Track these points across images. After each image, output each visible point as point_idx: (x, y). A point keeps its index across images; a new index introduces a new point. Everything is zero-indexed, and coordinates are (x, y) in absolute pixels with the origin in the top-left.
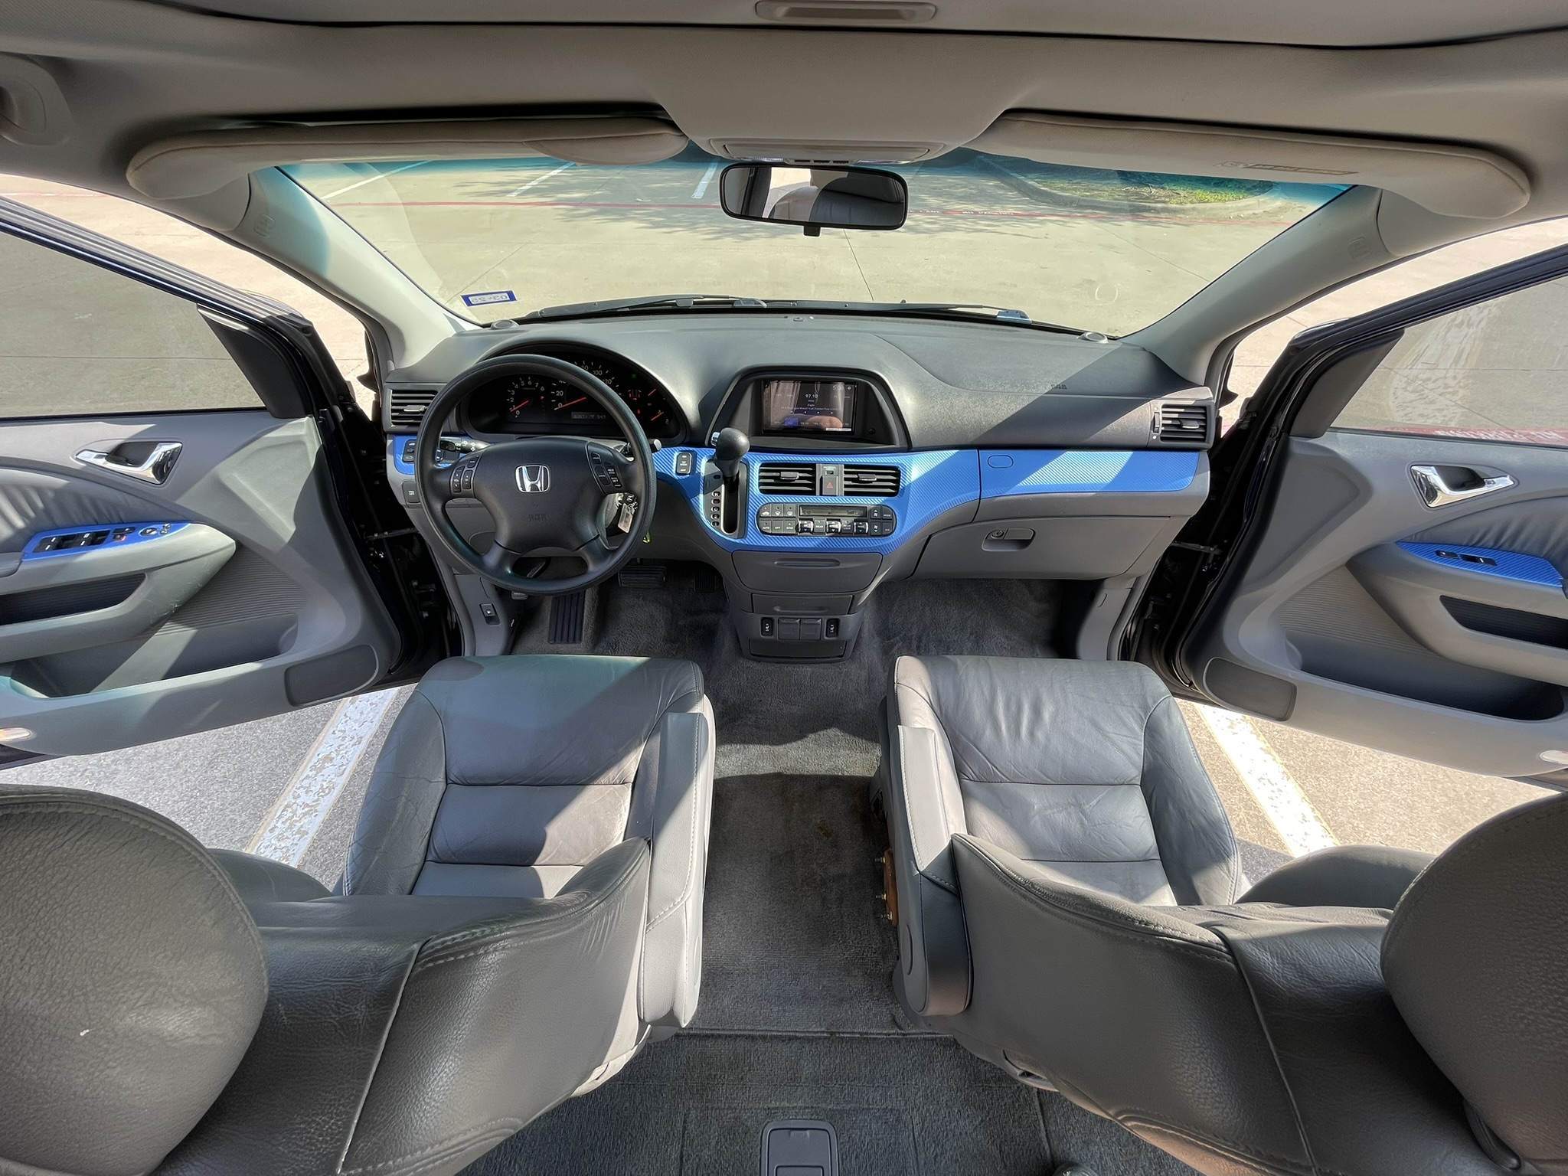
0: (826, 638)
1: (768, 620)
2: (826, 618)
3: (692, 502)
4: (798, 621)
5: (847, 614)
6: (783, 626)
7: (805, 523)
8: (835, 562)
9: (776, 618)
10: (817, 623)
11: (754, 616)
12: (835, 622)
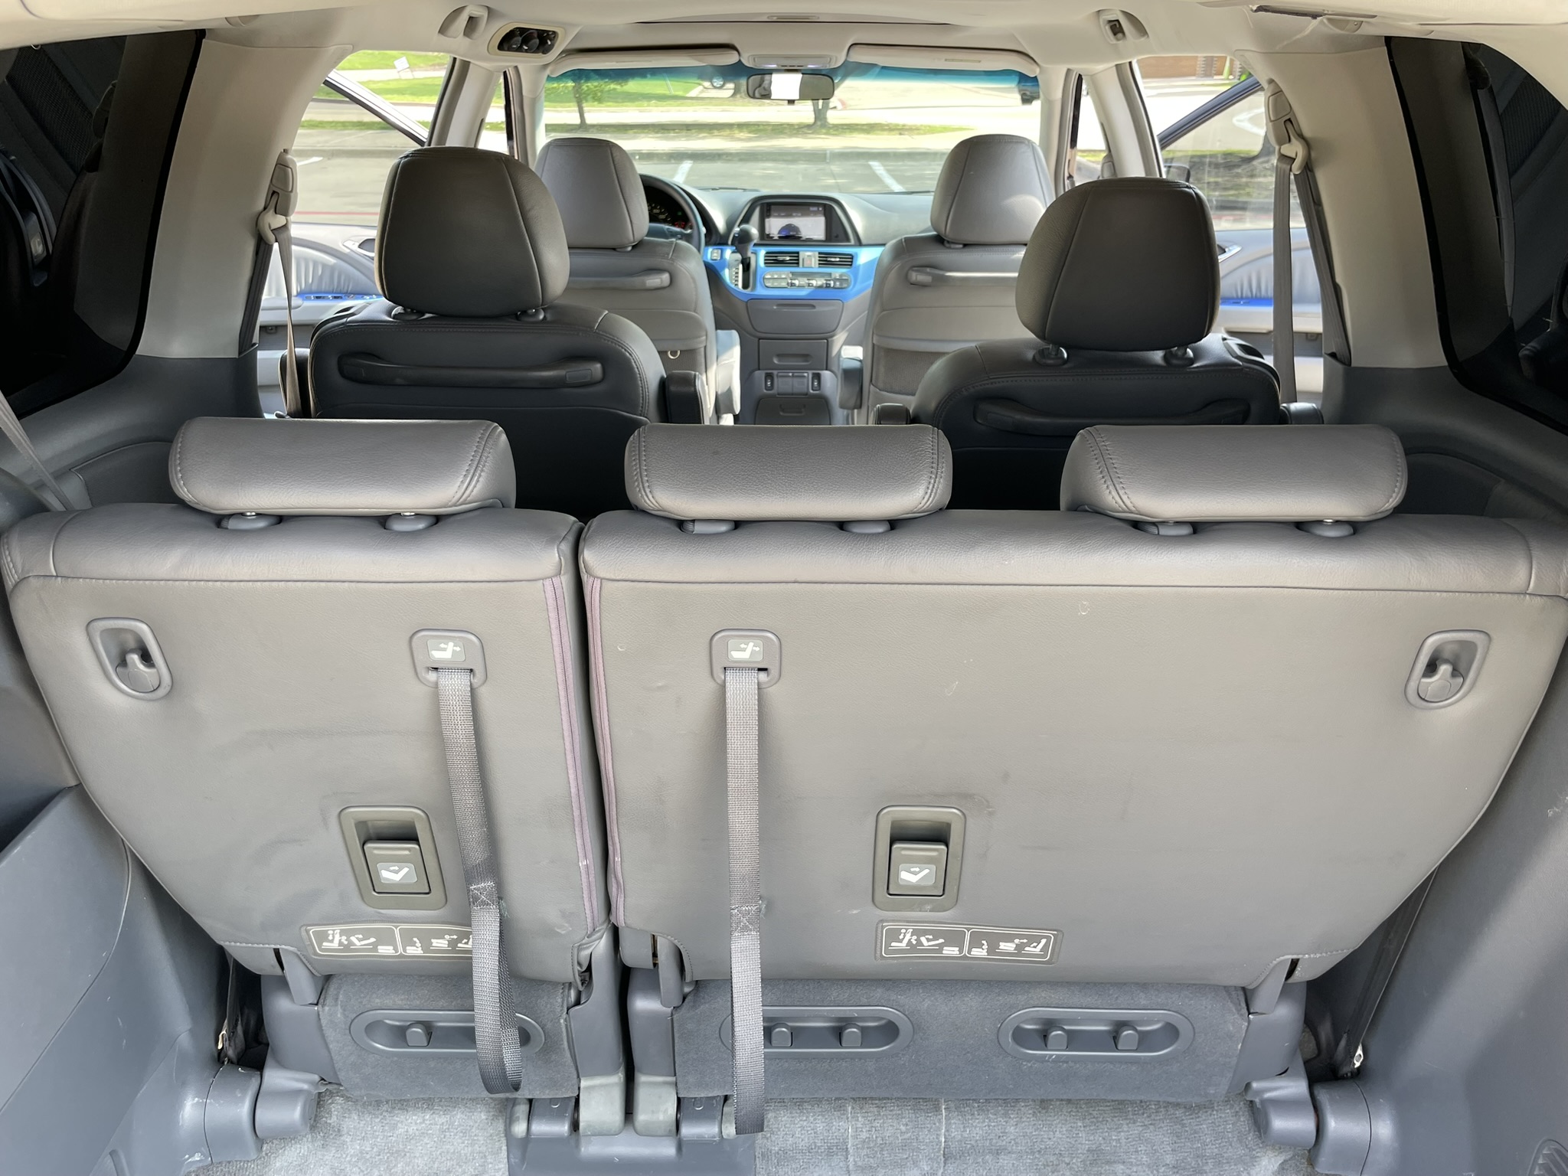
0: (811, 391)
1: (769, 376)
2: (810, 372)
3: (721, 273)
4: (791, 374)
5: (827, 369)
6: (780, 379)
7: (793, 282)
8: (813, 307)
9: (775, 372)
10: (804, 376)
11: (760, 375)
12: (817, 377)
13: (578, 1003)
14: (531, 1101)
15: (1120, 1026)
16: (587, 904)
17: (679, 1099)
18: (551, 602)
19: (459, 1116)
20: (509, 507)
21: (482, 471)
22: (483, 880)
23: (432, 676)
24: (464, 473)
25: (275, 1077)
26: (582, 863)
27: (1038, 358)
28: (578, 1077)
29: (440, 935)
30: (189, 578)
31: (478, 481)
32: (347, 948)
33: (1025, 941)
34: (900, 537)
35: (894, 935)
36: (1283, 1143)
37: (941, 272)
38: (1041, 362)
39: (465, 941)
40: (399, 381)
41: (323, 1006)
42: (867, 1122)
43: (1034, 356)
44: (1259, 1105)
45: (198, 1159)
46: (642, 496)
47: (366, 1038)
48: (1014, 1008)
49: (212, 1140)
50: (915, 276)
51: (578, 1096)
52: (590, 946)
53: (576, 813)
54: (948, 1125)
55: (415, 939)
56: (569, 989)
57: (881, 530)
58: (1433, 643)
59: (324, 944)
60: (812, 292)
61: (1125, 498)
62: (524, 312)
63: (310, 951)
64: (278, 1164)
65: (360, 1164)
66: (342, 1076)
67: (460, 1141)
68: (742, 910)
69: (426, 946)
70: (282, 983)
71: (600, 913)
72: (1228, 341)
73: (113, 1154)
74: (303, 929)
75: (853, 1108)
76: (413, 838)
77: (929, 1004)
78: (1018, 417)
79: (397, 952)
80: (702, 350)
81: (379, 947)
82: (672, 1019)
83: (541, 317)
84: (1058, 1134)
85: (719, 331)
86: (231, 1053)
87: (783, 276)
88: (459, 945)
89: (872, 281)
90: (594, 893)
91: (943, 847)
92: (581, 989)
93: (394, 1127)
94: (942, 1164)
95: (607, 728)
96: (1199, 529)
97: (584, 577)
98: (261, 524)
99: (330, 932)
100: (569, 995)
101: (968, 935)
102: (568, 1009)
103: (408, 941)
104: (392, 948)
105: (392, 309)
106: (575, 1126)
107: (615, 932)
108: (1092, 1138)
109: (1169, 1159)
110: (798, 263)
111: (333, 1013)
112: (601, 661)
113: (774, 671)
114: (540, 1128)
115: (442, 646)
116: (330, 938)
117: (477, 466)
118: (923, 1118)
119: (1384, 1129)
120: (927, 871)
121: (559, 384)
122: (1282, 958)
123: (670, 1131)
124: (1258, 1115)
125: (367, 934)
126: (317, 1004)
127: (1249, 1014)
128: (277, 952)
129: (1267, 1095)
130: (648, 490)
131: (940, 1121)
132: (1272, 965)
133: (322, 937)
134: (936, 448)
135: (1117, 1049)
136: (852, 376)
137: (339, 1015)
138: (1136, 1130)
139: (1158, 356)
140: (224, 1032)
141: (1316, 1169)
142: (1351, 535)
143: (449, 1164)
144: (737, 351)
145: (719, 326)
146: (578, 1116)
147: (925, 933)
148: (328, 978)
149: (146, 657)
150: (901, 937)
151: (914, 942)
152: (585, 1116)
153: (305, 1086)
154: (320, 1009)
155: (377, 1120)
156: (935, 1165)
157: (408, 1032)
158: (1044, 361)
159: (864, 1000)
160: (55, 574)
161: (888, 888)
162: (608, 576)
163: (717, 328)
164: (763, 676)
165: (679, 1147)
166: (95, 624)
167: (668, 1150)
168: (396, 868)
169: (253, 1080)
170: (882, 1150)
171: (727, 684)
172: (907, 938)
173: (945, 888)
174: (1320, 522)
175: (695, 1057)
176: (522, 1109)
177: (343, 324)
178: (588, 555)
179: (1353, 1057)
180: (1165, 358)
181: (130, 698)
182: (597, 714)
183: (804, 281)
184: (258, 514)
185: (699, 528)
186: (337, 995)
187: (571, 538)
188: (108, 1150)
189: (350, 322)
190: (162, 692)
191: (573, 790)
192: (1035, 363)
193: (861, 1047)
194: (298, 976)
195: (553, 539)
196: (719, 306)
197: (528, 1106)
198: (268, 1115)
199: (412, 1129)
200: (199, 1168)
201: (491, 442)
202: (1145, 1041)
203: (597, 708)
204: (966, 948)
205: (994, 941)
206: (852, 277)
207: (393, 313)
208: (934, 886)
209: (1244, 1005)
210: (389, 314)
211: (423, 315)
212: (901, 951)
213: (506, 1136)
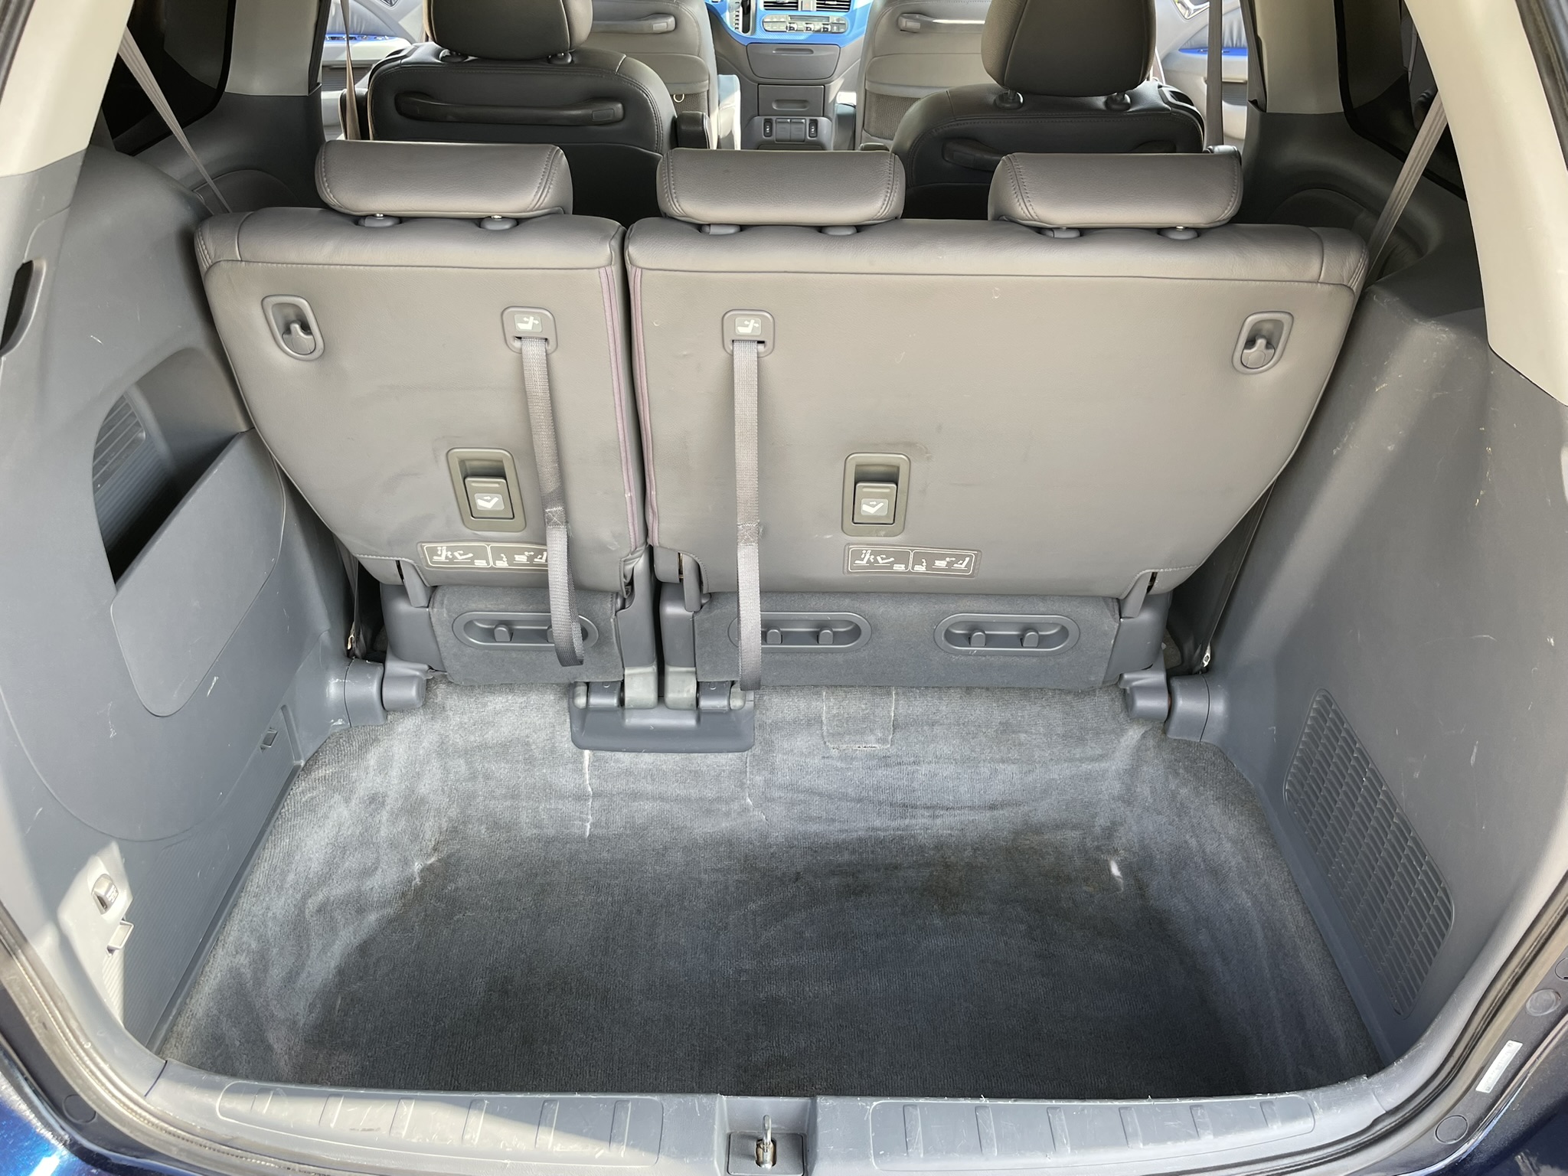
0: (809, 138)
1: (768, 122)
2: (808, 118)
3: (722, 16)
4: (789, 120)
5: (823, 116)
6: (779, 126)
7: (792, 25)
8: (812, 52)
9: (774, 118)
10: (802, 123)
11: (759, 121)
12: (815, 123)
13: (623, 607)
14: (588, 684)
15: (1027, 628)
16: (631, 527)
17: (698, 683)
18: (605, 286)
19: (534, 697)
20: (568, 214)
21: (551, 184)
22: (555, 506)
23: (517, 344)
24: (538, 185)
25: (393, 666)
26: (628, 495)
27: (998, 102)
28: (623, 667)
29: (521, 552)
30: (340, 263)
31: (548, 192)
32: (452, 561)
33: (954, 559)
34: (863, 237)
35: (858, 555)
36: (1146, 717)
37: (929, 19)
38: (1000, 106)
39: (540, 556)
40: (450, 118)
41: (432, 608)
42: (837, 702)
43: (995, 100)
44: (1128, 692)
45: (340, 723)
46: (671, 205)
47: (465, 635)
48: (947, 614)
49: (352, 711)
50: (907, 23)
51: (623, 680)
52: (633, 562)
53: (623, 455)
54: (897, 706)
55: (502, 555)
56: (617, 598)
57: (849, 233)
58: (1252, 320)
59: (435, 557)
60: (810, 36)
61: (1030, 208)
62: (555, 56)
63: (424, 564)
64: (400, 730)
65: (460, 732)
66: (447, 663)
67: (535, 715)
68: (746, 526)
69: (511, 561)
70: (402, 591)
71: (641, 539)
72: (1163, 88)
73: (284, 708)
74: (419, 544)
75: (827, 693)
76: (502, 475)
77: (883, 610)
78: (978, 155)
79: (488, 564)
80: (706, 93)
81: (475, 561)
82: (693, 620)
83: (569, 60)
84: (978, 712)
85: (720, 75)
86: (357, 652)
87: (782, 20)
88: (536, 560)
89: (865, 27)
90: (636, 519)
91: (894, 486)
92: (626, 597)
93: (485, 705)
94: (892, 732)
95: (646, 388)
96: (1084, 233)
97: (629, 267)
98: (389, 223)
99: (439, 548)
100: (616, 603)
101: (912, 556)
102: (616, 612)
103: (497, 557)
104: (484, 561)
105: (439, 52)
106: (622, 702)
107: (650, 551)
108: (1003, 714)
109: (1060, 730)
110: (797, 6)
111: (440, 613)
112: (641, 334)
113: (769, 343)
114: (596, 701)
115: (525, 319)
116: (439, 553)
117: (547, 180)
118: (878, 700)
119: (1219, 707)
120: (882, 504)
121: (586, 122)
122: (1144, 572)
123: (692, 705)
124: (1127, 698)
125: (466, 550)
126: (428, 607)
127: (1121, 618)
128: (398, 563)
129: (1135, 683)
130: (675, 200)
131: (891, 702)
132: (1136, 578)
133: (433, 552)
134: (892, 169)
135: (1022, 646)
136: (846, 121)
137: (445, 615)
138: (1036, 709)
139: (1100, 101)
140: (352, 636)
141: (1169, 736)
142: (1195, 238)
143: (527, 731)
144: (737, 96)
145: (721, 70)
146: (624, 695)
147: (880, 553)
148: (435, 588)
149: (306, 328)
150: (863, 556)
151: (872, 561)
152: (629, 694)
153: (418, 673)
154: (431, 611)
155: (472, 700)
156: (886, 732)
157: (495, 630)
158: (1003, 104)
159: (835, 608)
160: (240, 259)
161: (853, 519)
162: (647, 266)
163: (718, 74)
164: (761, 347)
165: (698, 720)
166: (268, 299)
167: (690, 722)
168: (489, 498)
169: (379, 668)
170: (848, 721)
171: (735, 353)
172: (868, 557)
173: (895, 518)
174: (1174, 228)
175: (710, 650)
176: (582, 689)
177: (398, 65)
178: (632, 250)
179: (1202, 658)
180: (1106, 103)
181: (292, 359)
182: (638, 377)
183: (801, 25)
184: (385, 216)
185: (714, 230)
186: (443, 600)
187: (618, 237)
188: (281, 705)
189: (404, 64)
190: (316, 354)
191: (621, 437)
192: (996, 107)
193: (833, 644)
194: (414, 585)
195: (606, 237)
196: (720, 50)
197: (586, 688)
198: (392, 693)
199: (498, 707)
200: (342, 730)
201: (556, 161)
202: (1043, 641)
203: (638, 372)
204: (910, 565)
205: (931, 559)
206: (848, 22)
207: (441, 55)
208: (887, 516)
209: (1117, 612)
210: (437, 55)
211: (467, 58)
212: (864, 567)
213: (569, 712)
